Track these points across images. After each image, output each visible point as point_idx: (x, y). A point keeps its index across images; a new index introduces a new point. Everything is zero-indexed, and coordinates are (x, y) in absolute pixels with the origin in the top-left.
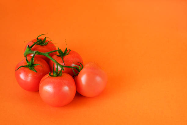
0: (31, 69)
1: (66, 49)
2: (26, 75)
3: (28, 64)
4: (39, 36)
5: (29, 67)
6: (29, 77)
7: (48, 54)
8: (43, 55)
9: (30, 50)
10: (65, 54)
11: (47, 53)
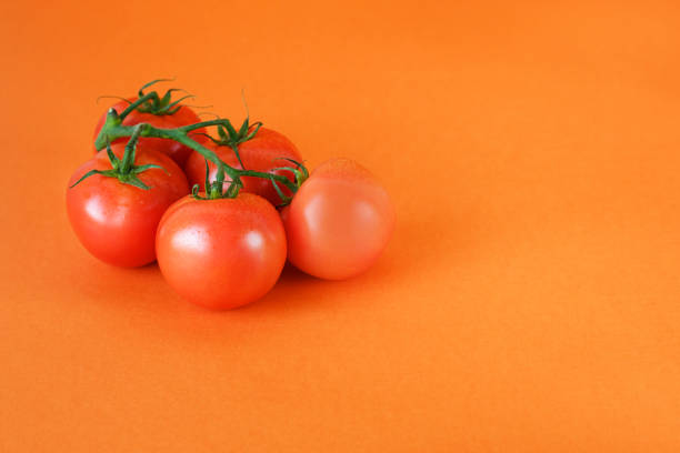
0: (128, 179)
1: (247, 122)
2: (110, 202)
3: (114, 166)
4: (146, 86)
5: (119, 177)
6: (119, 207)
7: (183, 133)
8: (165, 137)
9: (117, 125)
10: (241, 137)
11: (182, 128)
